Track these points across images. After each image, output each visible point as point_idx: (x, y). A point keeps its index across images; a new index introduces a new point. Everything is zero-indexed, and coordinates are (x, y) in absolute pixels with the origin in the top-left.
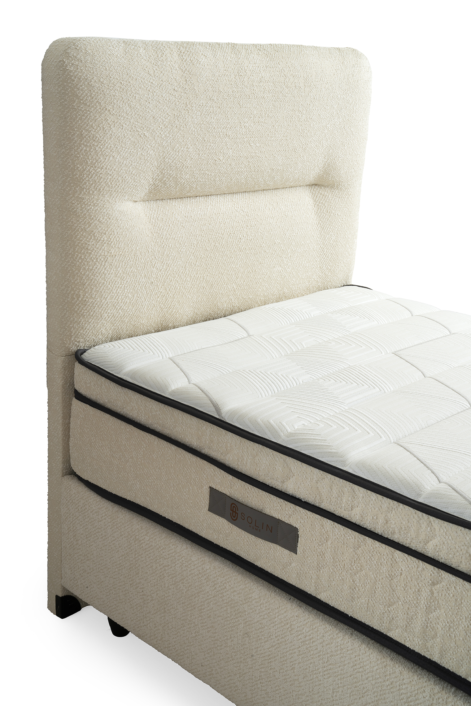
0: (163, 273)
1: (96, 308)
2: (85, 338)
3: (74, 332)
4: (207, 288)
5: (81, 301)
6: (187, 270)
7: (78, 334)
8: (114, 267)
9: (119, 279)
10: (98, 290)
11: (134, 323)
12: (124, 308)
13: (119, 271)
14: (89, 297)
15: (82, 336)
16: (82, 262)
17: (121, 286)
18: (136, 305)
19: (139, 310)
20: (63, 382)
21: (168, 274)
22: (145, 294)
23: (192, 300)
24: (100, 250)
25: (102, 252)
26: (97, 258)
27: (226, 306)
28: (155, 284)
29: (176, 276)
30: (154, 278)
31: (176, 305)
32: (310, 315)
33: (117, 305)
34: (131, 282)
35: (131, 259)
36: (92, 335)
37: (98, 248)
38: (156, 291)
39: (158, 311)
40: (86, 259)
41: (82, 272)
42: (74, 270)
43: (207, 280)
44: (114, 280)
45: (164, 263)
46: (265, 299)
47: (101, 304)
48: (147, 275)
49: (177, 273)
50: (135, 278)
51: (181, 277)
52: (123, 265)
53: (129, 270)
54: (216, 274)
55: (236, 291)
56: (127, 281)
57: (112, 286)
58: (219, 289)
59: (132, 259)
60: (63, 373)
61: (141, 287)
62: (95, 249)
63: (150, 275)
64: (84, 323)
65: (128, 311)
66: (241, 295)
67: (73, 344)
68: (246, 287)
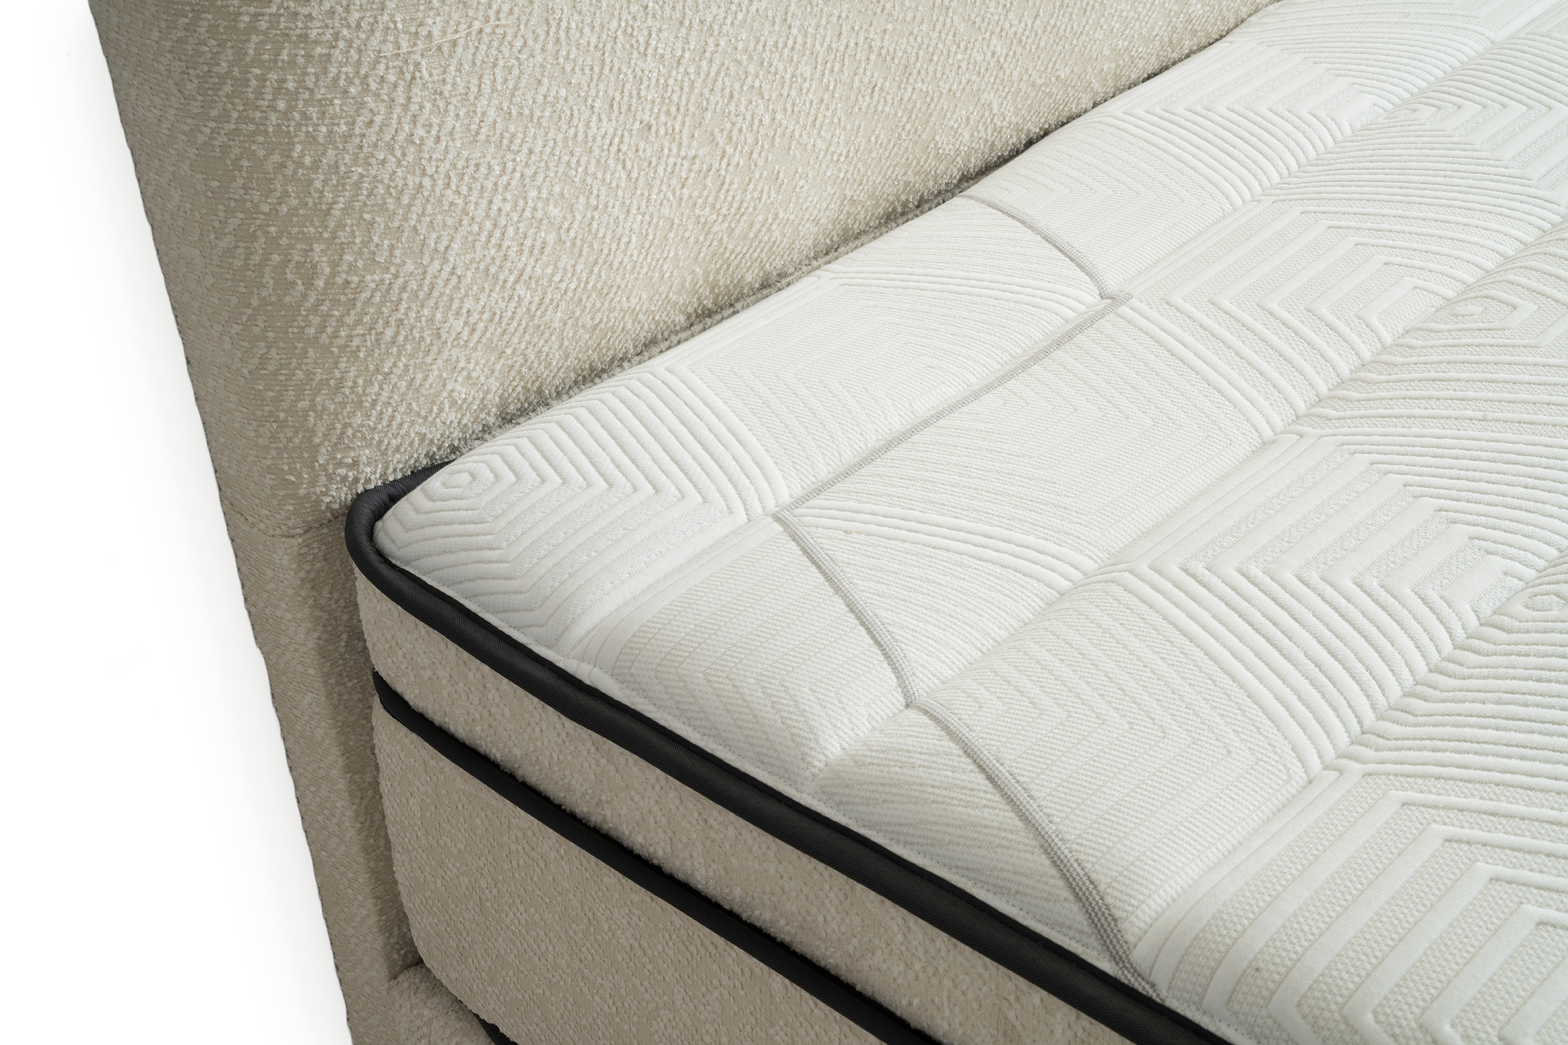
0: (691, 70)
1: (404, 305)
2: (381, 442)
3: (321, 430)
4: (887, 84)
5: (325, 289)
6: (794, 31)
7: (343, 433)
8: (454, 100)
9: (492, 150)
10: (396, 224)
11: (593, 319)
12: (538, 271)
13: (484, 114)
14: (360, 264)
15: (364, 438)
16: (291, 108)
17: (505, 179)
18: (591, 245)
19: (605, 261)
20: (319, 638)
21: (714, 68)
22: (623, 184)
23: (829, 157)
24: (372, 31)
25: (384, 41)
26: (366, 76)
27: (967, 137)
28: (662, 132)
29: (752, 69)
30: (653, 102)
31: (765, 196)
32: (1335, 129)
33: (501, 267)
34: (548, 149)
35: (530, 42)
36: (413, 423)
37: (359, 26)
38: (672, 160)
39: (692, 240)
40: (311, 91)
41: (302, 156)
42: (261, 153)
43: (884, 52)
44: (467, 160)
45: (687, 23)
46: (1118, 66)
47: (427, 282)
48: (618, 98)
49: (751, 57)
50: (564, 127)
51: (773, 69)
52: (499, 79)
53: (529, 96)
54: (919, 15)
55: (1006, 65)
56: (531, 152)
57: (464, 190)
58: (939, 75)
59: (536, 40)
60: (311, 602)
61: (598, 162)
62: (345, 32)
63: (635, 92)
64: (360, 381)
65: (557, 278)
66: (1025, 77)
67: (330, 478)
68: (1044, 38)
